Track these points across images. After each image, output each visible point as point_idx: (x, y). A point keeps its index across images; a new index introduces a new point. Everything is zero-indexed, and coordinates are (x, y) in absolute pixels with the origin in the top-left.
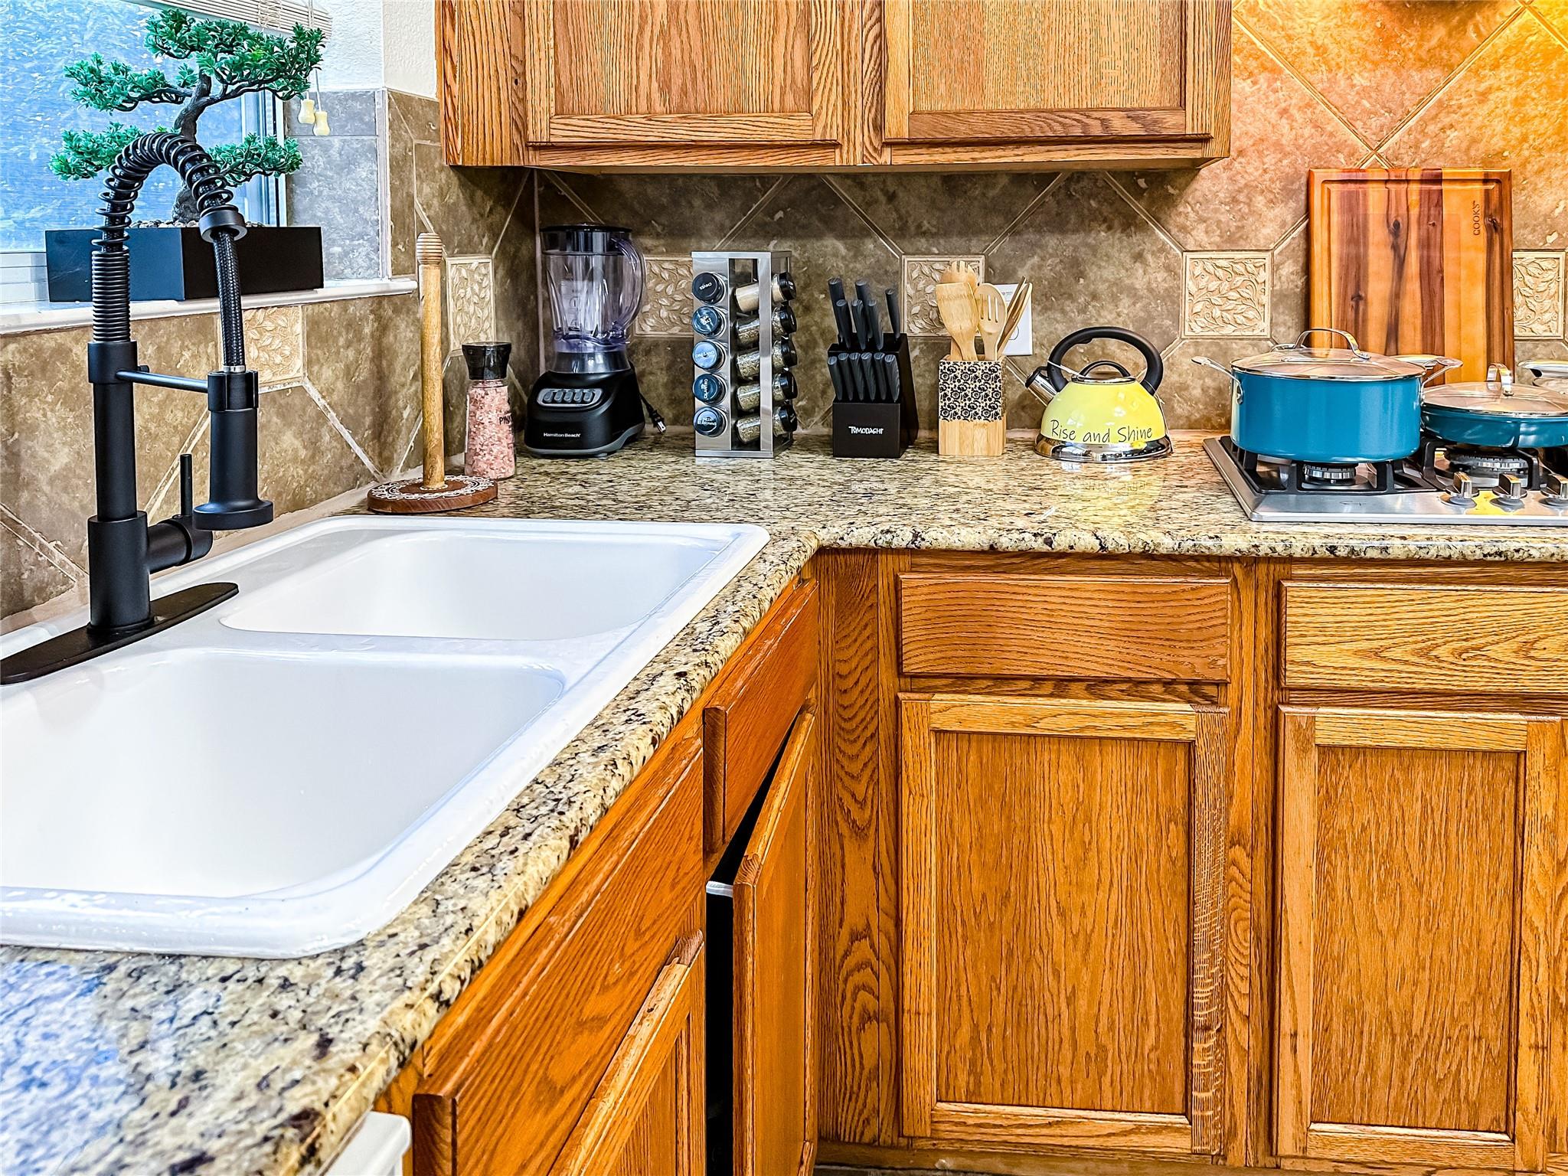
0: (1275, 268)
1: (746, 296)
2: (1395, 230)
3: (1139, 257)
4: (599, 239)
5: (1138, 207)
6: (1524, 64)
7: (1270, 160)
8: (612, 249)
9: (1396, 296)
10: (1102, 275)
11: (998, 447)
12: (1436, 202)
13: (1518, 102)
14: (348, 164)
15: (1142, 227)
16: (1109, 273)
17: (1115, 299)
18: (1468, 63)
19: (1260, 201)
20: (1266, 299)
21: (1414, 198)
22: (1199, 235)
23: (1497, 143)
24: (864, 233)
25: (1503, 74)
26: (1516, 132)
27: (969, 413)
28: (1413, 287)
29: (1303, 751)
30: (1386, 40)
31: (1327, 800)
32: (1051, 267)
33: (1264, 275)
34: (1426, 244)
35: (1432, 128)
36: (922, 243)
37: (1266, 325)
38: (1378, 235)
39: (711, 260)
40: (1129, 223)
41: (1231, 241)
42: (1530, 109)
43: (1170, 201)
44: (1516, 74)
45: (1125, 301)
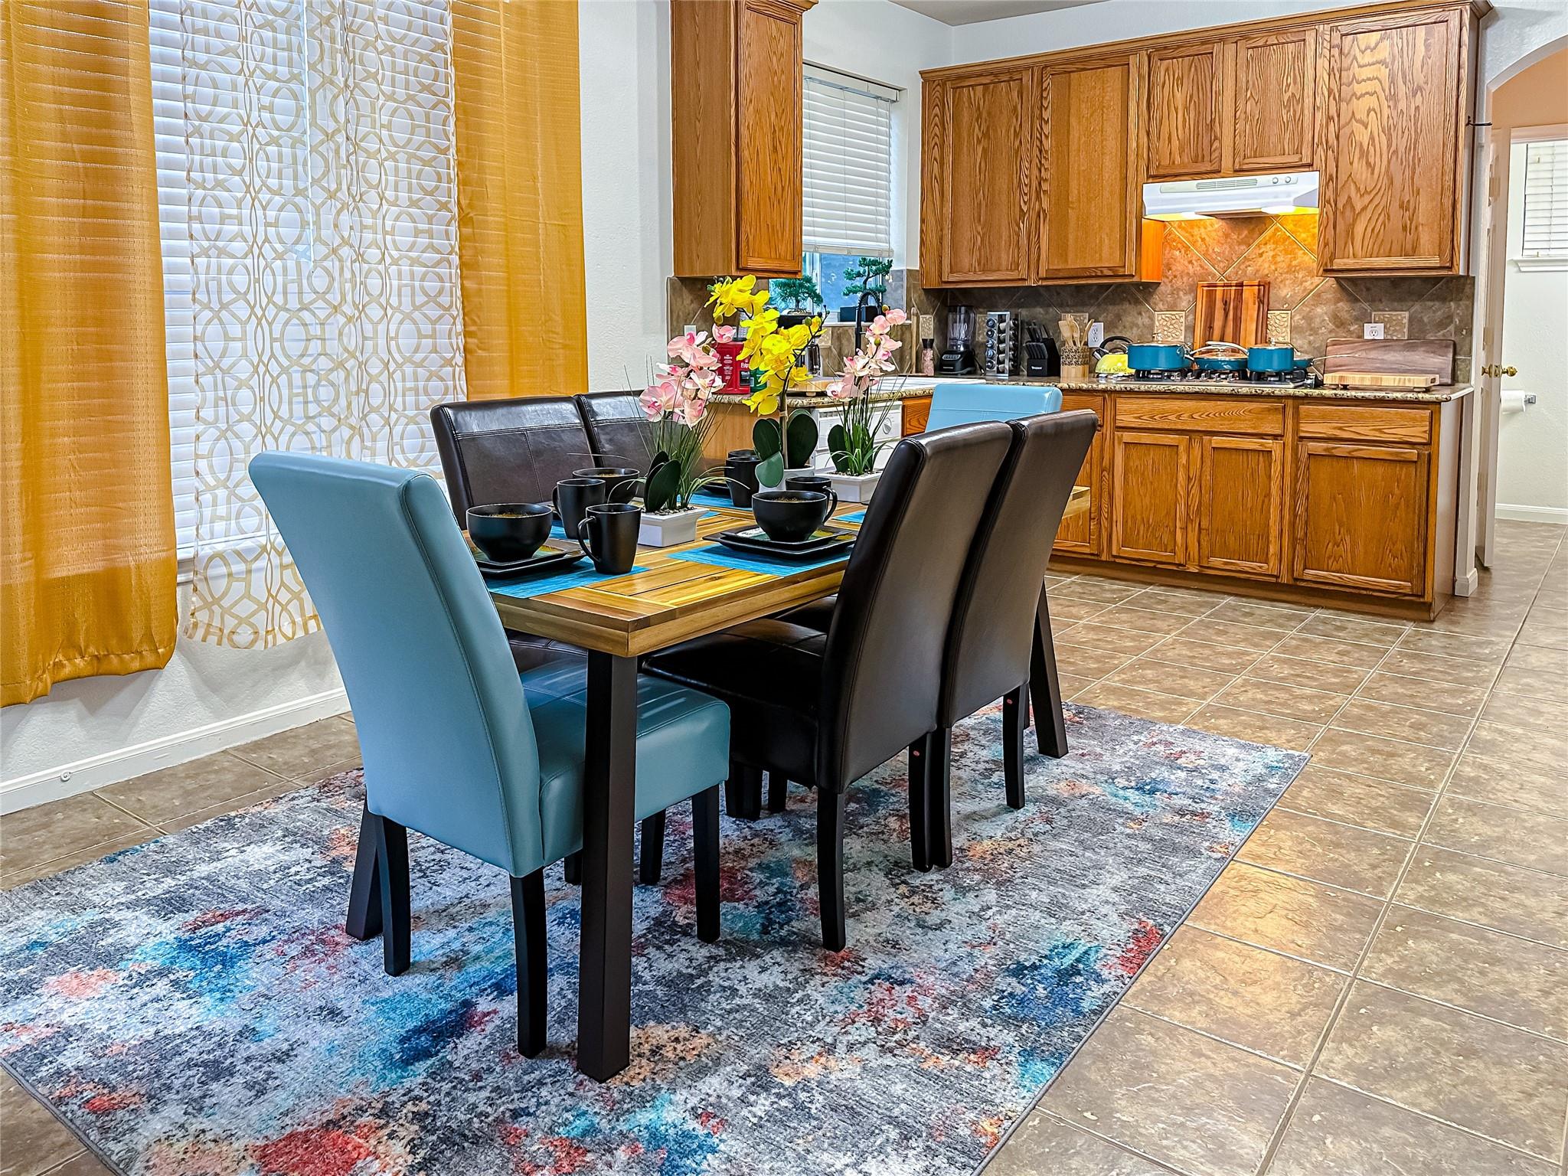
0: (1186, 317)
1: (1002, 326)
2: (1225, 303)
3: (1140, 314)
4: (963, 309)
5: (1139, 296)
6: (1276, 243)
7: (1185, 279)
8: (967, 312)
9: (1224, 327)
10: (1128, 320)
11: (1080, 374)
12: (1239, 294)
13: (1274, 257)
14: (896, 290)
15: (1140, 303)
16: (1129, 319)
17: (1132, 328)
18: (1256, 243)
19: (1181, 293)
20: (1183, 328)
21: (1233, 292)
22: (1160, 306)
23: (1266, 272)
24: (1049, 306)
25: (1268, 246)
26: (1273, 267)
27: (1070, 364)
28: (1230, 323)
29: (1119, 443)
30: (1227, 236)
31: (1127, 458)
32: (1110, 317)
33: (1183, 320)
34: (1236, 309)
35: (1242, 267)
36: (1068, 309)
37: (1183, 337)
38: (1219, 305)
39: (994, 315)
40: (1137, 302)
41: (1172, 308)
42: (1279, 259)
43: (1151, 294)
44: (1273, 246)
45: (1135, 329)
